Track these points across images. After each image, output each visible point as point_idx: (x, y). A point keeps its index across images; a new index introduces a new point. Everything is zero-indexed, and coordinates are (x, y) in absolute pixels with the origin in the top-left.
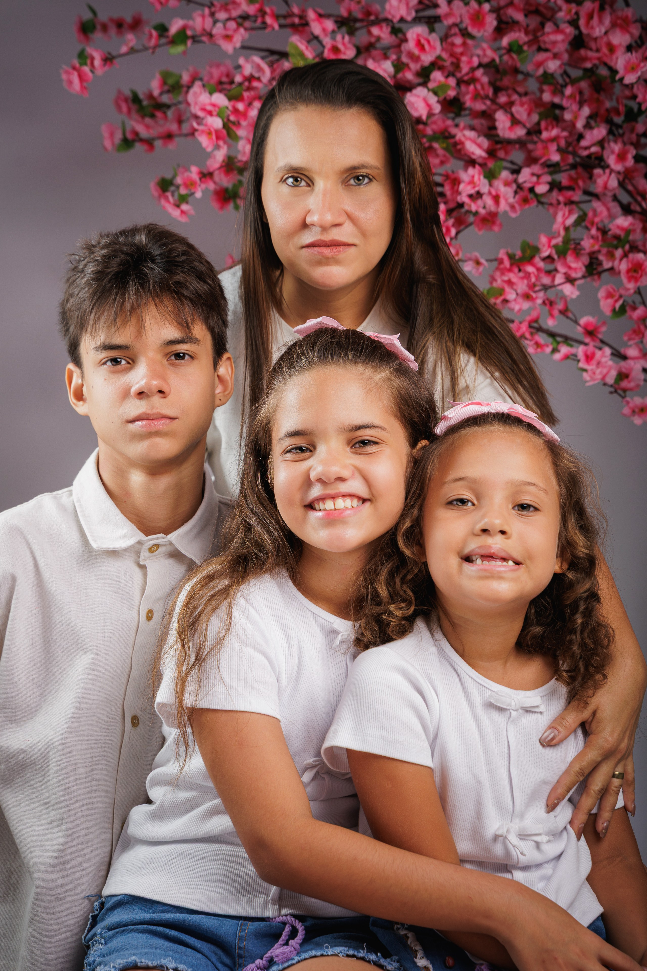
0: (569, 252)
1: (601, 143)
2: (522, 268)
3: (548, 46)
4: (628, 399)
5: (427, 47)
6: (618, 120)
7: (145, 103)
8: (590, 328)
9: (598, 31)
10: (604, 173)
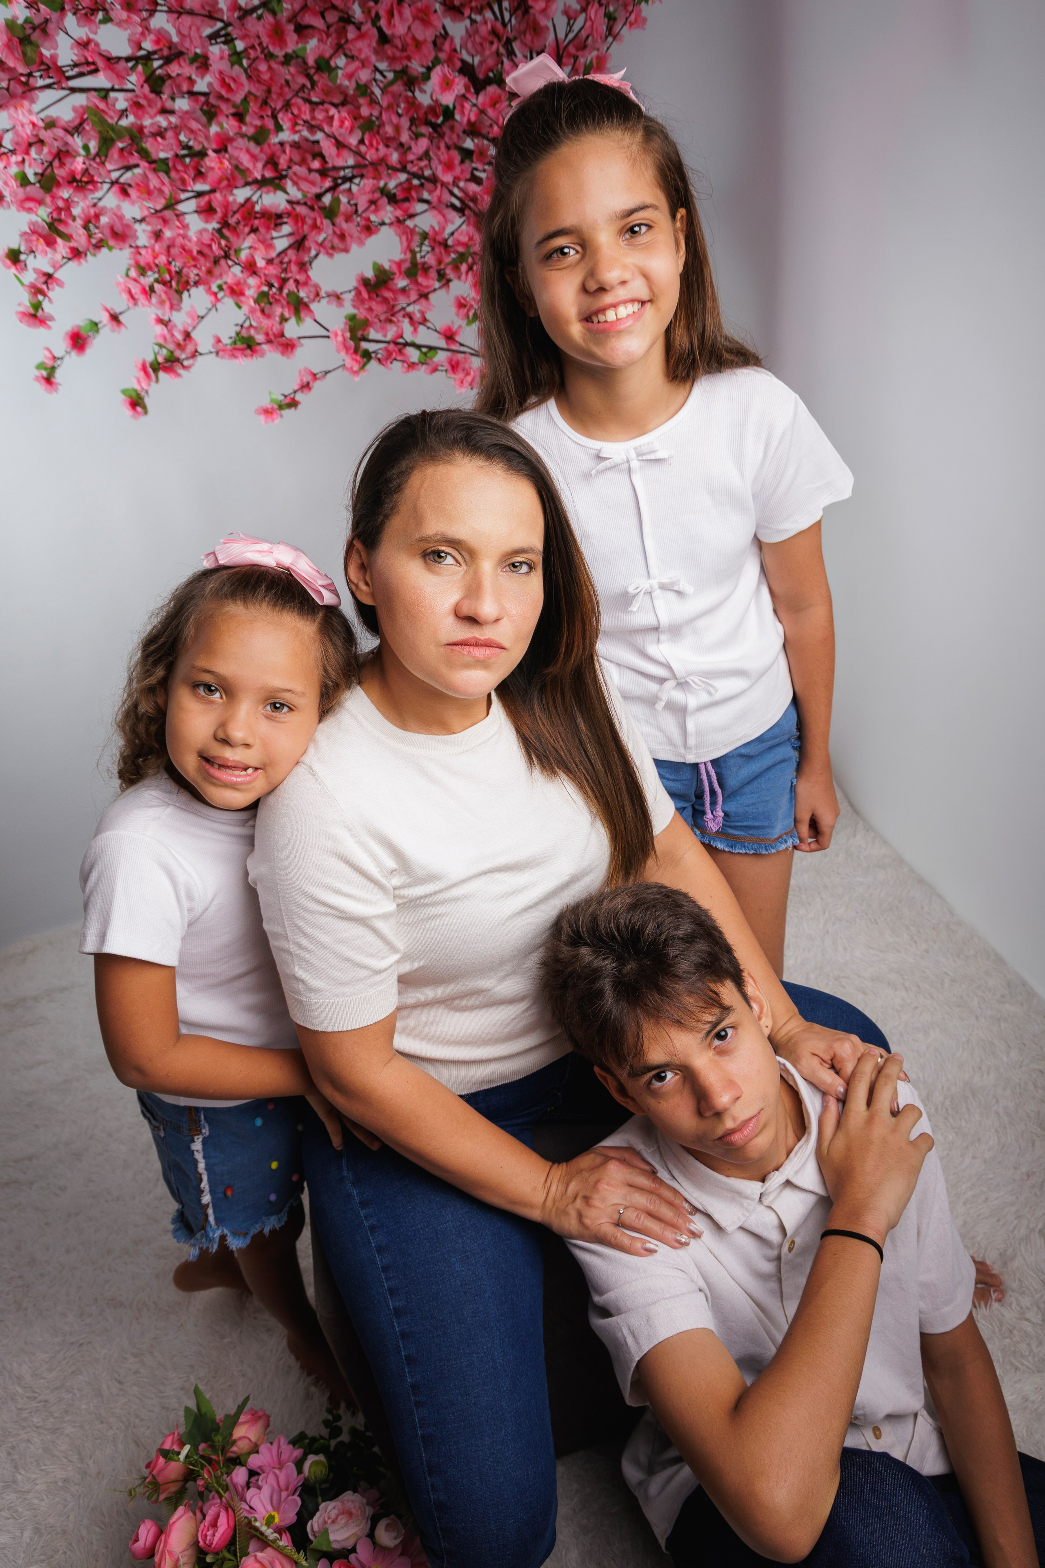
1: (427, 152)
3: (355, 53)
5: (233, 85)
8: (448, 334)
9: (400, 29)
10: (436, 188)
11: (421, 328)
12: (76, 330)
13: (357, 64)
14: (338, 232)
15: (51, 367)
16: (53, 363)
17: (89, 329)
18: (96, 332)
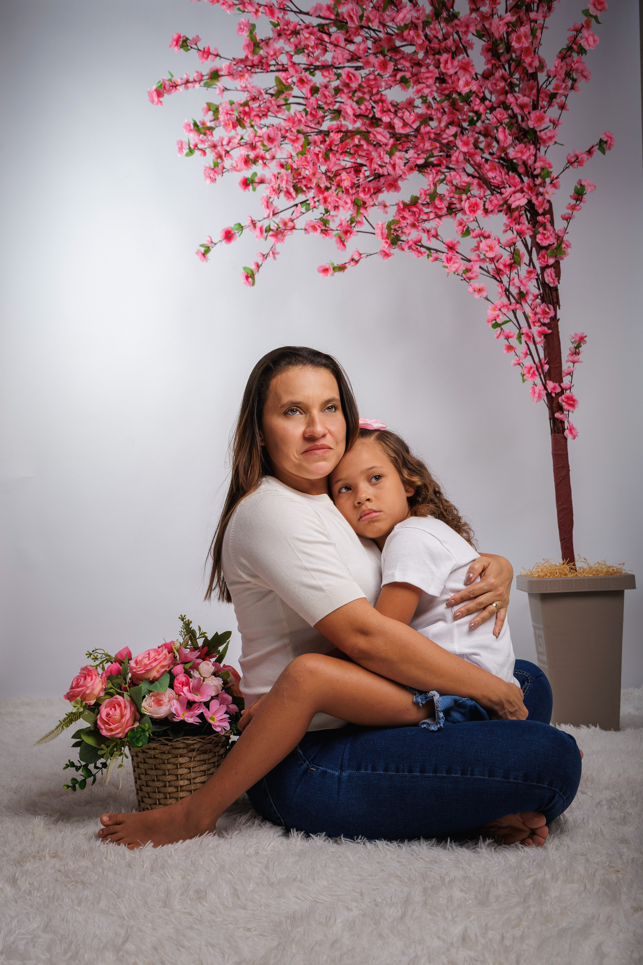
0: (437, 199)
1: (455, 136)
2: (410, 209)
3: (424, 81)
4: (471, 283)
5: (352, 78)
6: (465, 125)
7: (201, 127)
8: (450, 245)
11: (433, 240)
12: (229, 229)
13: (424, 85)
14: (392, 162)
15: (209, 247)
16: (210, 245)
17: (237, 230)
18: (240, 232)
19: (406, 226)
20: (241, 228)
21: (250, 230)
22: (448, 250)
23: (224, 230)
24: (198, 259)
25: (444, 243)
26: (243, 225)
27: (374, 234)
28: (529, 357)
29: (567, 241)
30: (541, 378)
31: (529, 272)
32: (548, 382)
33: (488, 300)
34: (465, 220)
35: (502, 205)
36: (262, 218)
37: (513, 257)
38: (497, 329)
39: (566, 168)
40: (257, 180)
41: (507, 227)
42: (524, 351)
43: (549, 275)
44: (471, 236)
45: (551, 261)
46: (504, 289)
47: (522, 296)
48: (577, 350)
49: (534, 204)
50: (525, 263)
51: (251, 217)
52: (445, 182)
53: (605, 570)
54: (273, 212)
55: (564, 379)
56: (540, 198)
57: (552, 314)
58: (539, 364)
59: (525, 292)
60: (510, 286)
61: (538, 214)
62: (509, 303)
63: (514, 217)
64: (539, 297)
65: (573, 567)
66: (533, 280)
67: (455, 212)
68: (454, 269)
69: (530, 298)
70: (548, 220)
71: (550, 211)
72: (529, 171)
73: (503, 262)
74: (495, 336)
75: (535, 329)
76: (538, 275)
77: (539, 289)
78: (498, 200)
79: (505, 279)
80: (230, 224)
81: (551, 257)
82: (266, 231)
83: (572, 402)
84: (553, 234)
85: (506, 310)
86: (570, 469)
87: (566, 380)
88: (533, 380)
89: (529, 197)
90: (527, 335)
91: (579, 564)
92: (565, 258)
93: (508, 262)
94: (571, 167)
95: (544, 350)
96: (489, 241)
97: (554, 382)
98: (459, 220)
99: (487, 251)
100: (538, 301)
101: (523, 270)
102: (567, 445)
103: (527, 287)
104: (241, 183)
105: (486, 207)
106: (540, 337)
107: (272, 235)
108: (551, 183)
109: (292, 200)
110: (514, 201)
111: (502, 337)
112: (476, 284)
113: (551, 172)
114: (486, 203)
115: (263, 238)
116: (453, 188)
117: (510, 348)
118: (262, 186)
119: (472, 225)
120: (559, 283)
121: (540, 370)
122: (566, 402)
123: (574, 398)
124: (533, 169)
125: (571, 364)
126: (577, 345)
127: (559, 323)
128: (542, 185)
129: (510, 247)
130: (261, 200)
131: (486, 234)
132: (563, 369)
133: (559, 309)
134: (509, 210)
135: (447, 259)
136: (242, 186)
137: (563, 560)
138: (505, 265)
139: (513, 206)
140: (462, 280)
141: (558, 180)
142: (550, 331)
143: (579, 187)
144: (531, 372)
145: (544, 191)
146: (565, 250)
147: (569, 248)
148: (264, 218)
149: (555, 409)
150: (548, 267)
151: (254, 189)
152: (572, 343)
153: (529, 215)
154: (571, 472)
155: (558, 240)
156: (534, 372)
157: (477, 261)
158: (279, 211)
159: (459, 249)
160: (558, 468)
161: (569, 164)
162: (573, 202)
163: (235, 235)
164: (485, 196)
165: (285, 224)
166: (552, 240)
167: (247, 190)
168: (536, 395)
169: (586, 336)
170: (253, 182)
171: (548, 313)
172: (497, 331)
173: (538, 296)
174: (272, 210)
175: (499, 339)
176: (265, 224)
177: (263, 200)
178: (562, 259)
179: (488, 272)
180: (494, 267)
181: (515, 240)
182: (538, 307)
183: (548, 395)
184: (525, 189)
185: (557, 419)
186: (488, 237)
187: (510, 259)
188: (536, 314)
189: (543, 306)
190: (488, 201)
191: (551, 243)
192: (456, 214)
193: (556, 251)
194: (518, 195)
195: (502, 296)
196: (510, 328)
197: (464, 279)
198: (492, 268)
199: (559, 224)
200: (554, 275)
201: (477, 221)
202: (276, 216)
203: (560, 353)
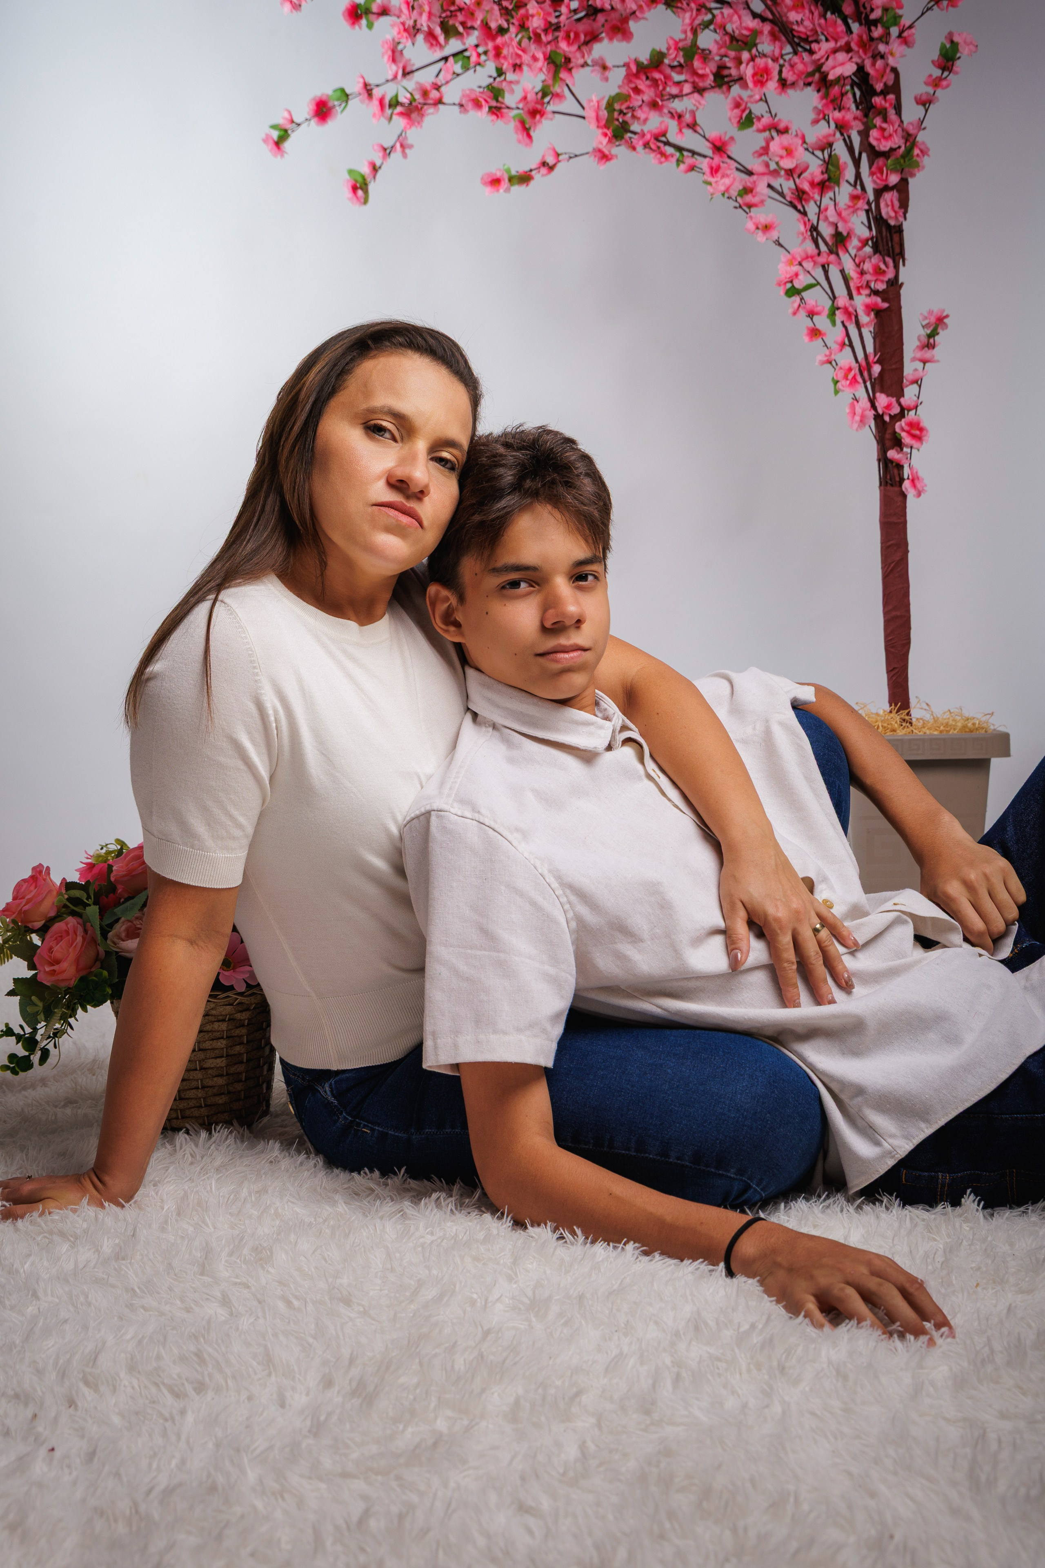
0: (696, 57)
2: (649, 75)
4: (752, 214)
8: (718, 144)
11: (687, 132)
12: (324, 98)
15: (286, 131)
16: (289, 126)
17: (338, 100)
18: (343, 105)
19: (640, 107)
20: (345, 96)
21: (362, 102)
22: (714, 153)
23: (314, 99)
24: (266, 150)
25: (707, 140)
26: (348, 91)
27: (584, 118)
28: (848, 350)
29: (923, 143)
30: (866, 387)
31: (854, 198)
32: (878, 395)
33: (780, 245)
34: (745, 98)
35: (812, 74)
36: (383, 81)
37: (827, 169)
38: (793, 298)
39: (928, 10)
40: (375, 8)
41: (818, 114)
42: (839, 340)
43: (889, 203)
44: (754, 128)
45: (894, 179)
46: (808, 227)
47: (840, 240)
48: (931, 341)
49: (868, 74)
50: (847, 181)
51: (363, 78)
52: (712, 27)
53: (959, 724)
54: (404, 69)
55: (906, 390)
56: (880, 63)
57: (890, 274)
58: (864, 363)
59: (845, 234)
60: (820, 222)
61: (874, 93)
62: (816, 251)
63: (832, 96)
64: (870, 243)
65: (907, 718)
66: (859, 212)
67: (728, 83)
68: (723, 188)
69: (854, 243)
70: (891, 105)
71: (895, 88)
72: (862, 13)
73: (810, 178)
74: (790, 311)
75: (861, 301)
76: (869, 203)
77: (870, 228)
78: (805, 64)
79: (811, 209)
80: (326, 89)
81: (894, 171)
82: (390, 106)
83: (918, 431)
84: (900, 130)
85: (812, 264)
86: (910, 548)
87: (910, 393)
88: (852, 391)
89: (859, 61)
90: (846, 311)
91: (916, 712)
92: (918, 175)
93: (819, 178)
94: (935, 7)
95: (874, 338)
96: (785, 139)
97: (888, 396)
98: (734, 99)
99: (782, 157)
100: (868, 250)
101: (844, 193)
102: (905, 507)
103: (850, 225)
104: (346, 14)
105: (784, 75)
106: (868, 315)
107: (401, 114)
108: (900, 36)
109: (438, 49)
110: (834, 67)
111: (802, 314)
112: (761, 215)
113: (901, 16)
114: (784, 70)
115: (386, 118)
116: (727, 38)
117: (815, 333)
118: (385, 20)
119: (758, 109)
120: (905, 219)
121: (866, 374)
122: (908, 432)
123: (921, 425)
124: (868, 9)
125: (920, 365)
126: (932, 331)
127: (902, 291)
128: (884, 40)
129: (823, 151)
130: (383, 47)
131: (782, 126)
132: (905, 374)
133: (904, 265)
134: (823, 83)
135: (711, 168)
136: (348, 18)
137: (891, 705)
138: (812, 184)
139: (831, 77)
140: (736, 208)
141: (913, 30)
142: (886, 305)
143: (948, 46)
144: (850, 376)
145: (887, 51)
146: (918, 159)
147: (926, 157)
148: (388, 81)
149: (888, 443)
150: (887, 188)
151: (370, 26)
152: (923, 327)
153: (858, 93)
154: (910, 555)
155: (907, 141)
156: (854, 377)
157: (763, 174)
158: (414, 68)
159: (733, 150)
160: (888, 547)
161: (932, 3)
162: (937, 72)
163: (334, 110)
164: (782, 56)
165: (425, 93)
166: (897, 141)
167: (357, 27)
168: (857, 418)
169: (947, 316)
170: (368, 11)
171: (884, 272)
172: (793, 302)
173: (867, 240)
174: (401, 65)
175: (796, 317)
176: (389, 91)
177: (386, 46)
178: (913, 175)
179: (782, 194)
180: (793, 187)
181: (831, 139)
182: (867, 260)
183: (878, 418)
184: (854, 46)
185: (891, 461)
186: (785, 131)
187: (822, 173)
188: (862, 273)
189: (876, 259)
190: (787, 64)
191: (894, 146)
192: (729, 88)
193: (902, 161)
194: (841, 56)
195: (805, 239)
196: (817, 298)
197: (740, 207)
198: (790, 189)
199: (911, 112)
200: (897, 204)
201: (766, 102)
202: (408, 77)
203: (902, 344)
